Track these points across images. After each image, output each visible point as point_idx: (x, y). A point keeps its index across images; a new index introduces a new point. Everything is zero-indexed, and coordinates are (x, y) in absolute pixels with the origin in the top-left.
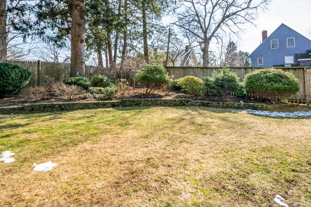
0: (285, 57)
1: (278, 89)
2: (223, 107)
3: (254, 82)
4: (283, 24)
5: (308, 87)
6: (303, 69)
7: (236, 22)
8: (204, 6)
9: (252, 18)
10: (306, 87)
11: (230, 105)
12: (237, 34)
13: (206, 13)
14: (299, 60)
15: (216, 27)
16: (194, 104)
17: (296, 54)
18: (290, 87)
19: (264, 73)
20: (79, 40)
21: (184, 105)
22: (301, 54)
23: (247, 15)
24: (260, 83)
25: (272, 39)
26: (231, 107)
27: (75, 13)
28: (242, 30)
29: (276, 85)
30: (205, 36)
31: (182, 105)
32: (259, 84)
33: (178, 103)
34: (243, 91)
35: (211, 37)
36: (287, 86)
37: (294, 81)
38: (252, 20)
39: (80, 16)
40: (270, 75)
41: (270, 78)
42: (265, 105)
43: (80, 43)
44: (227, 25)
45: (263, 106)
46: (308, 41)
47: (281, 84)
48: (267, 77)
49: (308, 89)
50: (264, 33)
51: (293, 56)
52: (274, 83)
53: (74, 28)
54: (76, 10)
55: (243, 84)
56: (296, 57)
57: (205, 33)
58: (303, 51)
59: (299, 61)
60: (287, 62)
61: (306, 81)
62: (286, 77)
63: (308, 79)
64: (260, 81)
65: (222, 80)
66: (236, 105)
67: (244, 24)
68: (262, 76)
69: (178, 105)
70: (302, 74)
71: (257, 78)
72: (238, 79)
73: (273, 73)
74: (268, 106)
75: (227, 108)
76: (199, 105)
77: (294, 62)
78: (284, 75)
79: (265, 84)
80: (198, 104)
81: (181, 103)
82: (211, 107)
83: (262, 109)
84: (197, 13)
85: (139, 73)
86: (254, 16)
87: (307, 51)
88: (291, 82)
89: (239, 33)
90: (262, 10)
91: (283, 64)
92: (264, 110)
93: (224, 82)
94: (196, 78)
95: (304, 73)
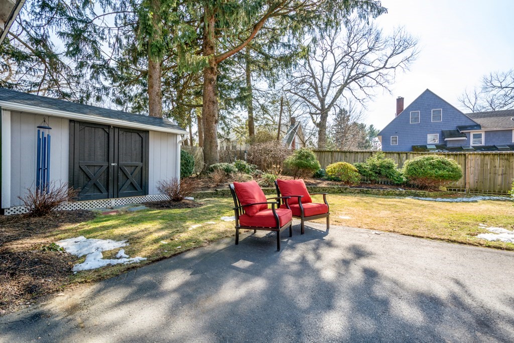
0: (428, 135)
1: (442, 176)
2: (384, 194)
3: (417, 169)
4: (427, 90)
5: (468, 174)
6: (465, 155)
7: (362, 86)
8: (321, 62)
9: (387, 81)
10: (467, 175)
11: (391, 193)
12: (362, 102)
13: (324, 72)
14: (446, 139)
15: (337, 93)
16: (353, 191)
17: (442, 131)
18: (455, 174)
19: (427, 160)
20: (214, 120)
21: (342, 192)
22: (450, 131)
23: (379, 76)
24: (424, 169)
25: (412, 110)
26: (391, 195)
27: (209, 88)
28: (370, 96)
29: (440, 172)
30: (323, 105)
31: (340, 193)
32: (422, 171)
33: (336, 190)
34: (402, 179)
35: (330, 106)
36: (451, 173)
37: (457, 168)
38: (386, 84)
39: (214, 92)
40: (434, 162)
41: (433, 165)
42: (427, 192)
43: (214, 124)
44: (350, 89)
45: (425, 193)
46: (460, 114)
47: (445, 171)
48: (430, 164)
49: (468, 176)
50: (400, 101)
51: (438, 134)
52: (438, 170)
53: (208, 106)
54: (210, 85)
55: (403, 171)
56: (443, 135)
57: (322, 101)
58: (452, 127)
59: (447, 141)
60: (429, 142)
61: (467, 167)
62: (449, 164)
63: (469, 166)
64: (423, 168)
65: (380, 167)
66: (397, 193)
67: (373, 87)
68: (425, 162)
69: (337, 193)
70: (463, 161)
71: (420, 164)
72: (396, 165)
73: (437, 159)
74: (430, 193)
75: (388, 195)
76: (358, 193)
77: (439, 142)
78: (447, 161)
79: (429, 171)
80: (357, 191)
81: (339, 190)
82: (371, 194)
83: (424, 196)
84: (313, 73)
85: (290, 159)
86: (388, 78)
87: (457, 127)
88: (455, 169)
89: (364, 100)
90: (403, 70)
91: (424, 144)
92: (426, 197)
93: (382, 169)
94: (349, 165)
95: (465, 160)
